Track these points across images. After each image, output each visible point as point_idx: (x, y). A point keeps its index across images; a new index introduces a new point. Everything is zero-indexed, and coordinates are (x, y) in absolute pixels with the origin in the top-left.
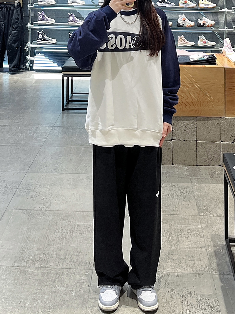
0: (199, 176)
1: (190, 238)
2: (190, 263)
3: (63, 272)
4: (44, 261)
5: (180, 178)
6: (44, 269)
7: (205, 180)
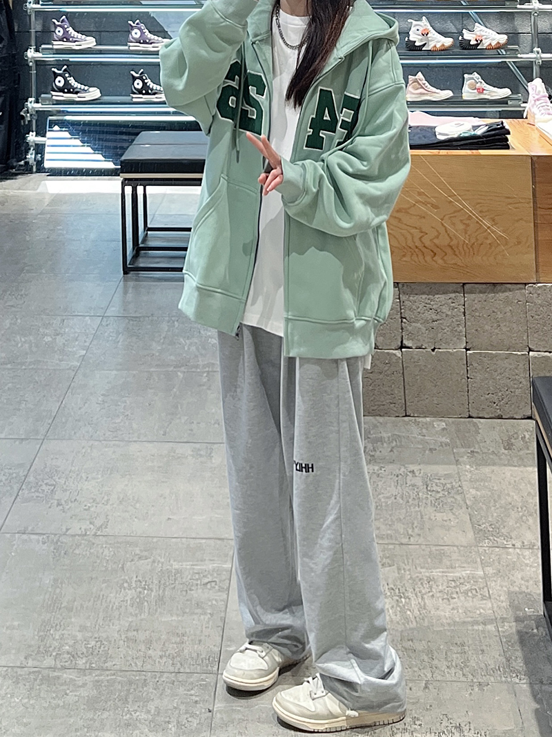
0: (477, 446)
1: (454, 600)
2: (457, 658)
3: (145, 680)
4: (98, 654)
5: (427, 452)
6: (98, 672)
7: (491, 457)
